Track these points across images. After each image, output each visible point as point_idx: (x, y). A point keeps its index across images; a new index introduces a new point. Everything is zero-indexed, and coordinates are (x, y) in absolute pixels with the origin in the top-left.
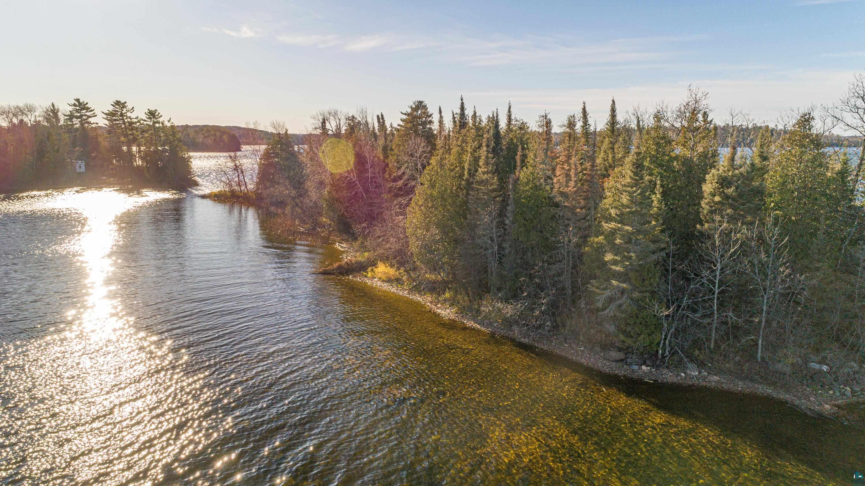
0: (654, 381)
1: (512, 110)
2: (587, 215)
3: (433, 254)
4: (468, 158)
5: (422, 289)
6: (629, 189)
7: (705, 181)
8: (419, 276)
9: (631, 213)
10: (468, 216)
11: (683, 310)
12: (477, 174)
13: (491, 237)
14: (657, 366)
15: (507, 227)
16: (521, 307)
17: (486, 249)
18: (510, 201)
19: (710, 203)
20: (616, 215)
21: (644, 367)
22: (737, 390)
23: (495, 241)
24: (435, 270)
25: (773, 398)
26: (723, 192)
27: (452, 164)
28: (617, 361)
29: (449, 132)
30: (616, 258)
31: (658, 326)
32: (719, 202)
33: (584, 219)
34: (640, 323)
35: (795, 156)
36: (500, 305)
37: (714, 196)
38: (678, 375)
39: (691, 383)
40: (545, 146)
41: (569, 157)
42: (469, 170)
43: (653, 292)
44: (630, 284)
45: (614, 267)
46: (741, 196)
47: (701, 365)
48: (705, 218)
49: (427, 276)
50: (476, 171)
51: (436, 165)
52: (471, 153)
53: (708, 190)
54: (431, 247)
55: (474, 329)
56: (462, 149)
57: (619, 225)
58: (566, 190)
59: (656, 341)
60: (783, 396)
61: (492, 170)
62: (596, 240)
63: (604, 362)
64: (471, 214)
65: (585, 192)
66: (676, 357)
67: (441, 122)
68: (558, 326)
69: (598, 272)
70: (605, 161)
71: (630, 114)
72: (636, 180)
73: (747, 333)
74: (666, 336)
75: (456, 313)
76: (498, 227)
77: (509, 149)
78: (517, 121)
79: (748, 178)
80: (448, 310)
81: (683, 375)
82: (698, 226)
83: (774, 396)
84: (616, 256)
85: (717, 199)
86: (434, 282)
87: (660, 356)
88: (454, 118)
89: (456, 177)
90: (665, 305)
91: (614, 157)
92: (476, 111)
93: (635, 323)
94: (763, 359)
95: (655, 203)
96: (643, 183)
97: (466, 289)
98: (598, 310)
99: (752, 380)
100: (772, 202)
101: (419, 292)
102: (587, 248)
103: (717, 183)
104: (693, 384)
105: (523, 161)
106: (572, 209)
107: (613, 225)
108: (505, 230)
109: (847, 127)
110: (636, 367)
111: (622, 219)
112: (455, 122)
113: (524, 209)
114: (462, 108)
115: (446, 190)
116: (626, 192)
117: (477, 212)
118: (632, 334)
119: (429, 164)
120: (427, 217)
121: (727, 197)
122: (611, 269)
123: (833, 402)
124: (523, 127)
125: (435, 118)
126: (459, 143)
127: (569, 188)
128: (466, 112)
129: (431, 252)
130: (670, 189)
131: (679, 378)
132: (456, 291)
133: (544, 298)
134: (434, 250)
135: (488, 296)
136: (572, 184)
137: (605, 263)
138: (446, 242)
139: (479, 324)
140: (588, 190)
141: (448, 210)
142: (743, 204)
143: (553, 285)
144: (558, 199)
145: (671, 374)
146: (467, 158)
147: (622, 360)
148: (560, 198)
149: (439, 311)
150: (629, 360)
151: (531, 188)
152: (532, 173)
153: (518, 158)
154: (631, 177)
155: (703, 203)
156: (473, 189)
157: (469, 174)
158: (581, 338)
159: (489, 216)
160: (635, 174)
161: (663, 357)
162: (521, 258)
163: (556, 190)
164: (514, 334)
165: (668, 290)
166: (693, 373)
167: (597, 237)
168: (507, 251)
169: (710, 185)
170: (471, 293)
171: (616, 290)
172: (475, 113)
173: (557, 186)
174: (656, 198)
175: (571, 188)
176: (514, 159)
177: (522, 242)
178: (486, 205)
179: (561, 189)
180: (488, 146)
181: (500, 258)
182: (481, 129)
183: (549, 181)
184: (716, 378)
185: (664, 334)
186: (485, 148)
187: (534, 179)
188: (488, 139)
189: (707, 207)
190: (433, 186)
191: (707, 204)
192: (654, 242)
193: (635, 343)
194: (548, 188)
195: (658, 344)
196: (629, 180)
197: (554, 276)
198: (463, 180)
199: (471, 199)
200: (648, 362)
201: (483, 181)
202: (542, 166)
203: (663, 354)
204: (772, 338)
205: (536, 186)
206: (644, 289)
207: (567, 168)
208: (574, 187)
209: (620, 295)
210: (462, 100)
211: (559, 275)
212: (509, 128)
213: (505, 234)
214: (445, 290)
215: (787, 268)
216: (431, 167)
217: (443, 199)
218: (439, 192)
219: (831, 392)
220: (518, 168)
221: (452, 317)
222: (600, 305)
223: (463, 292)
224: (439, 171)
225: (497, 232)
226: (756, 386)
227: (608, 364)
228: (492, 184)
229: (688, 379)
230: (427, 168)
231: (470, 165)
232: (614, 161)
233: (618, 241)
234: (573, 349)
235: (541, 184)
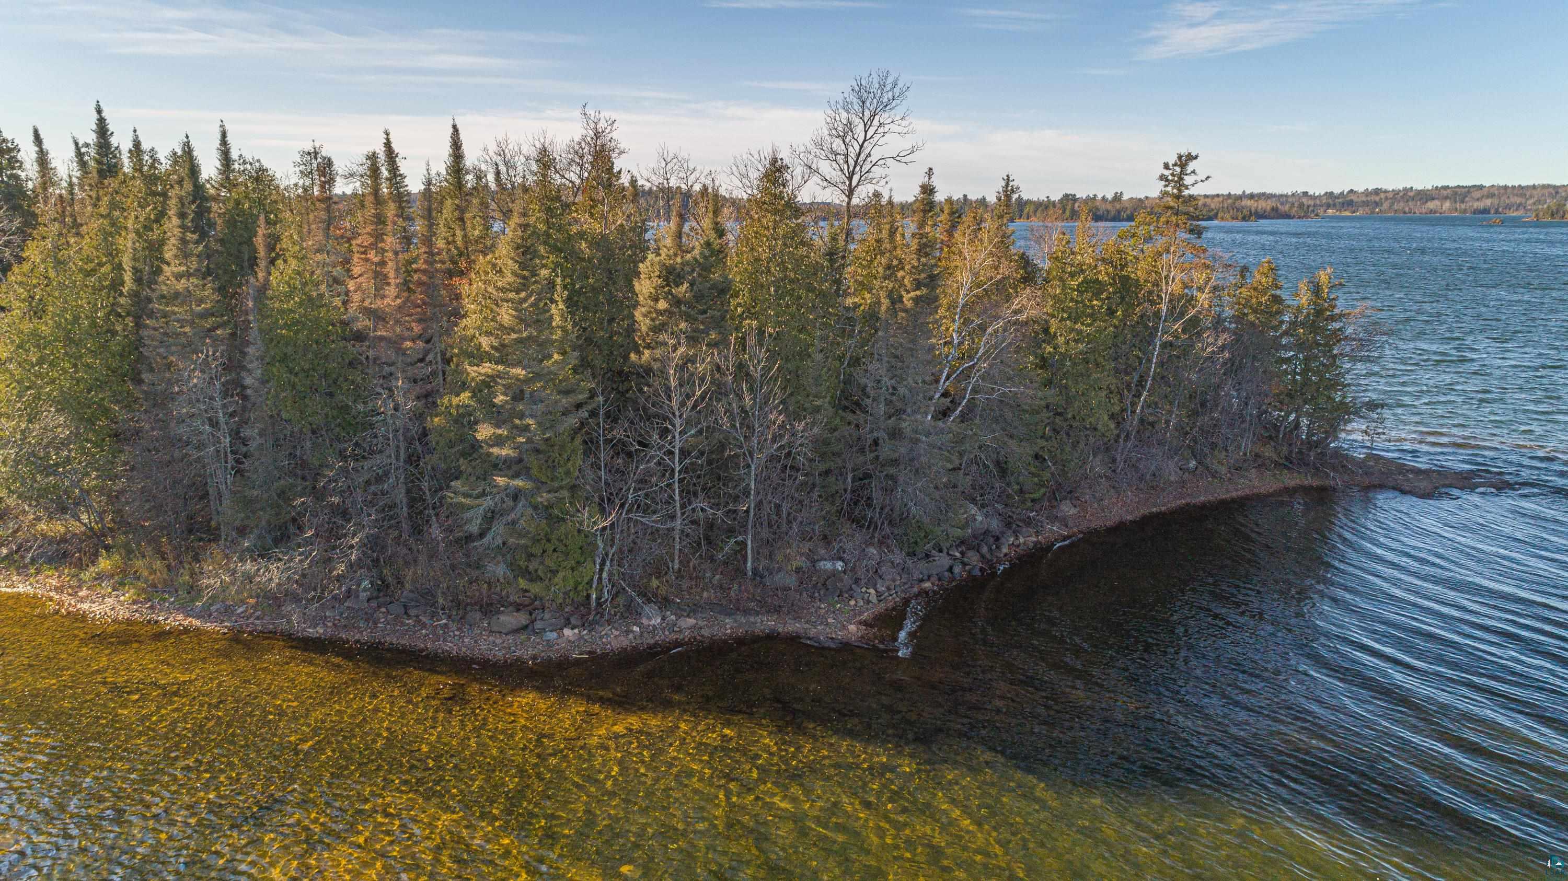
0: (589, 653)
1: (229, 139)
2: (427, 352)
3: (55, 473)
4: (130, 244)
5: (28, 560)
6: (512, 295)
7: (638, 274)
8: (16, 532)
9: (520, 341)
10: (145, 376)
11: (629, 511)
12: (161, 278)
13: (210, 419)
14: (591, 624)
15: (249, 392)
16: (301, 561)
17: (200, 446)
18: (254, 334)
19: (650, 312)
20: (492, 347)
21: (567, 632)
22: (725, 635)
23: (223, 426)
24: (63, 510)
25: (779, 634)
26: (670, 292)
27: (88, 260)
28: (516, 631)
29: (71, 185)
30: (499, 431)
31: (587, 549)
32: (665, 311)
33: (421, 360)
34: (555, 550)
35: (767, 228)
36: (249, 566)
37: (656, 300)
38: (628, 632)
39: (652, 642)
40: (323, 215)
41: (378, 237)
42: (135, 270)
43: (573, 488)
44: (529, 477)
45: (495, 451)
46: (699, 297)
47: (665, 603)
48: (644, 340)
49: (42, 526)
50: (159, 271)
51: (44, 261)
52: (137, 232)
53: (644, 291)
54: (47, 456)
55: (186, 631)
56: (113, 224)
57: (500, 368)
58: (379, 304)
59: (586, 579)
60: (792, 626)
61: (197, 270)
62: (455, 400)
63: (491, 638)
64: (152, 370)
65: (419, 306)
66: (621, 600)
67: (43, 160)
68: (388, 586)
69: (463, 464)
70: (448, 243)
71: (491, 153)
72: (524, 278)
73: (731, 531)
74: (603, 564)
75: (135, 602)
76: (225, 394)
77: (231, 223)
78: (245, 162)
79: (705, 267)
80: (110, 601)
81: (636, 629)
82: (633, 356)
83: (780, 630)
84: (499, 427)
85: (662, 305)
86: (63, 540)
87: (593, 603)
88: (79, 155)
89: (104, 287)
90: (597, 508)
91: (465, 236)
92: (141, 138)
93: (544, 552)
94: (755, 571)
95: (557, 321)
96: (536, 282)
97: (154, 541)
98: (469, 538)
99: (747, 612)
100: (739, 305)
101: (21, 569)
102: (436, 420)
103: (659, 277)
104: (656, 644)
105: (271, 248)
106: (395, 343)
107: (487, 368)
108: (245, 398)
109: (825, 184)
110: (554, 635)
111: (502, 355)
112: (83, 164)
113: (290, 350)
114: (102, 129)
115: (76, 318)
116: (507, 301)
117: (169, 366)
118: (540, 573)
119: (20, 260)
120: (28, 388)
121: (678, 302)
122: (489, 455)
123: (858, 618)
124: (261, 177)
125: (28, 154)
126: (103, 210)
127: (387, 301)
128: (114, 141)
129: (49, 470)
130: (579, 292)
131: (631, 636)
132: (130, 552)
133: (354, 535)
134: (57, 465)
135: (216, 550)
136: (391, 291)
137: (475, 446)
138: (87, 441)
139: (198, 617)
140: (424, 303)
141: (88, 366)
142: (705, 312)
143: (372, 504)
144: (362, 323)
145: (616, 633)
146: (127, 243)
147: (525, 628)
148: (367, 322)
149: (85, 606)
150: (538, 625)
151: (301, 304)
152: (299, 273)
153: (259, 241)
154: (514, 273)
155: (638, 314)
156: (151, 314)
157: (138, 280)
158: (441, 601)
159: (203, 371)
160: (523, 266)
161: (599, 604)
162: (292, 456)
163: (354, 305)
164: (289, 621)
165: (600, 478)
166: (653, 622)
167: (458, 395)
168: (253, 445)
169: (648, 282)
170: (167, 549)
171: (503, 495)
172: (137, 144)
173: (356, 297)
174: (557, 310)
175: (391, 298)
176: (249, 242)
177: (288, 421)
178: (189, 347)
179: (366, 304)
180: (182, 215)
181: (238, 461)
182: (158, 178)
183: (341, 289)
184: (691, 621)
185: (598, 561)
186: (175, 221)
187: (305, 284)
188: (181, 199)
189: (648, 321)
190: (38, 312)
191: (645, 316)
192: (567, 392)
193: (548, 588)
194: (337, 302)
195: (590, 583)
196: (510, 278)
197: (368, 483)
198: (121, 294)
199: (152, 338)
200: (573, 621)
201: (177, 295)
202: (319, 257)
203: (598, 598)
204: (765, 533)
205: (310, 299)
206: (556, 484)
207: (376, 260)
208: (396, 297)
209: (511, 504)
210: (99, 111)
211: (379, 479)
212: (228, 178)
213: (244, 409)
214: (96, 555)
215: (780, 413)
216: (26, 267)
217: (69, 340)
218: (58, 326)
219: (852, 603)
220: (263, 264)
221: (123, 613)
222: (474, 528)
223: (149, 551)
224: (52, 274)
225: (224, 406)
226: (752, 619)
227: (498, 641)
228: (201, 301)
229: (645, 635)
230: (16, 269)
231: (135, 259)
232: (466, 242)
233: (500, 399)
234: (424, 626)
235: (321, 296)
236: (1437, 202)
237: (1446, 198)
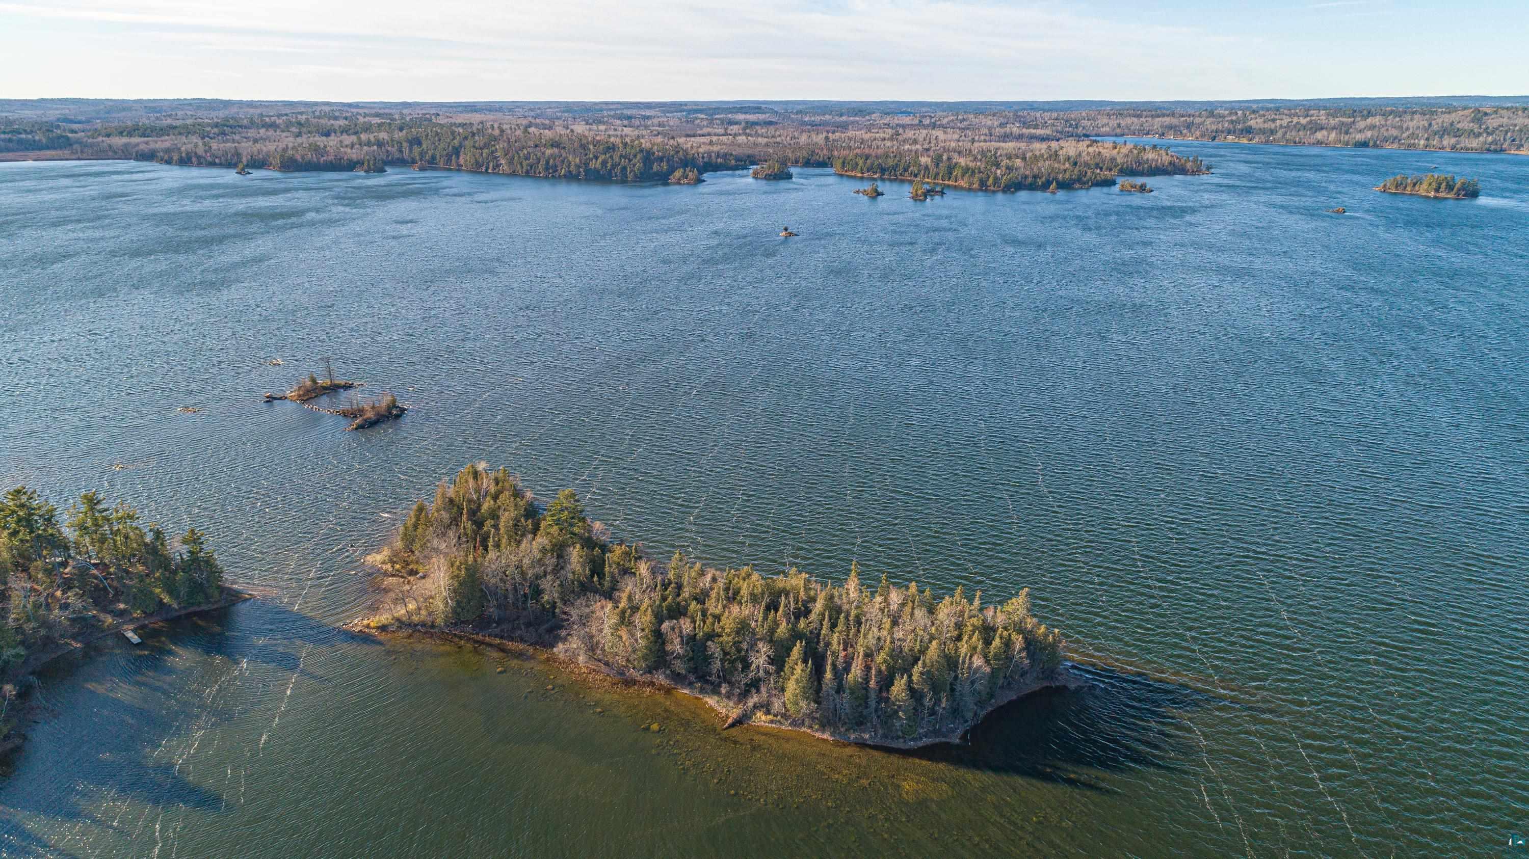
236: (1324, 132)
237: (1334, 128)
